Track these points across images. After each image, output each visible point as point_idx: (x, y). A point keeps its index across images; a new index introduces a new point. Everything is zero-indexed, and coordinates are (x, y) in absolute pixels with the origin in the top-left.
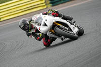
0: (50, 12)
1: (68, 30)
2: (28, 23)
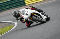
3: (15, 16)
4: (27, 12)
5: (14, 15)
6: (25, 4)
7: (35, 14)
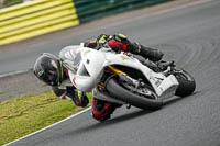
1: (140, 87)
2: (55, 65)
3: (45, 78)
5: (40, 74)
7: (118, 72)
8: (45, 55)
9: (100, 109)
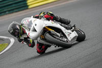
0: (42, 15)
1: (61, 37)
4: (36, 25)
5: (11, 32)
6: (28, 6)
8: (13, 22)
9: (40, 48)
